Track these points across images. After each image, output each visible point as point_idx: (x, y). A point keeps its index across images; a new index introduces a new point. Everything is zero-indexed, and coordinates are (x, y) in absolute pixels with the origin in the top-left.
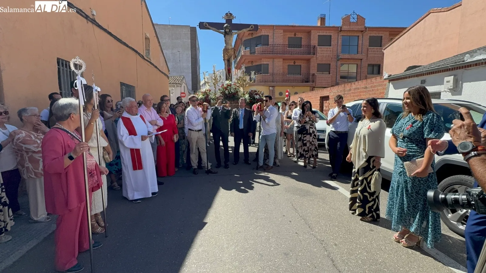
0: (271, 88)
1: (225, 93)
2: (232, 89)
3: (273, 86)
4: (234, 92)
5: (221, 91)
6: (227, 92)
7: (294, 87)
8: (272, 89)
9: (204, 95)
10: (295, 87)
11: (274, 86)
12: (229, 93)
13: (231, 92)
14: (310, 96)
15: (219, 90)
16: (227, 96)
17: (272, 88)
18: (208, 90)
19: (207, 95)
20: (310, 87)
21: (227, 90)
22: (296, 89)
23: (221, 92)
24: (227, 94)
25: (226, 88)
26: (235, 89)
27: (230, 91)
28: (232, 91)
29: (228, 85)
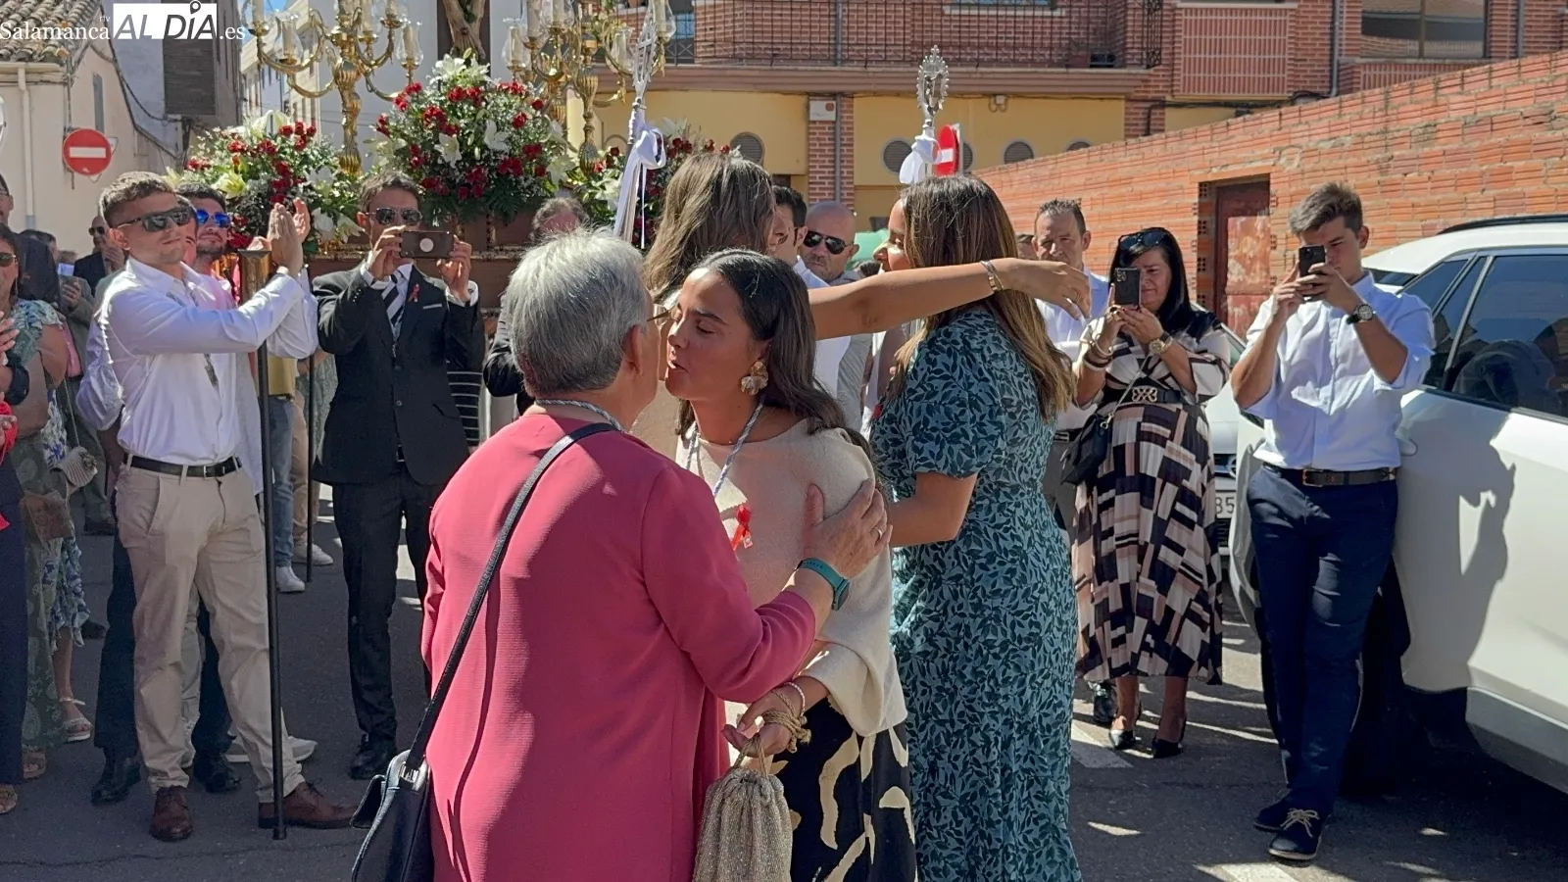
0: (819, 110)
1: (437, 154)
2: (491, 125)
3: (833, 95)
4: (506, 148)
5: (403, 143)
6: (447, 149)
7: (1000, 100)
8: (831, 116)
9: (251, 174)
10: (1011, 101)
11: (842, 94)
12: (468, 155)
13: (484, 148)
14: (1122, 173)
15: (386, 132)
16: (451, 182)
17: (829, 108)
18: (287, 131)
19: (283, 170)
20: (1129, 100)
21: (449, 131)
22: (1023, 119)
23: (398, 152)
24: (446, 165)
25: (440, 120)
26: (518, 123)
27: (478, 141)
28: (495, 140)
29: (458, 95)
